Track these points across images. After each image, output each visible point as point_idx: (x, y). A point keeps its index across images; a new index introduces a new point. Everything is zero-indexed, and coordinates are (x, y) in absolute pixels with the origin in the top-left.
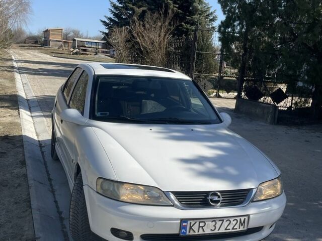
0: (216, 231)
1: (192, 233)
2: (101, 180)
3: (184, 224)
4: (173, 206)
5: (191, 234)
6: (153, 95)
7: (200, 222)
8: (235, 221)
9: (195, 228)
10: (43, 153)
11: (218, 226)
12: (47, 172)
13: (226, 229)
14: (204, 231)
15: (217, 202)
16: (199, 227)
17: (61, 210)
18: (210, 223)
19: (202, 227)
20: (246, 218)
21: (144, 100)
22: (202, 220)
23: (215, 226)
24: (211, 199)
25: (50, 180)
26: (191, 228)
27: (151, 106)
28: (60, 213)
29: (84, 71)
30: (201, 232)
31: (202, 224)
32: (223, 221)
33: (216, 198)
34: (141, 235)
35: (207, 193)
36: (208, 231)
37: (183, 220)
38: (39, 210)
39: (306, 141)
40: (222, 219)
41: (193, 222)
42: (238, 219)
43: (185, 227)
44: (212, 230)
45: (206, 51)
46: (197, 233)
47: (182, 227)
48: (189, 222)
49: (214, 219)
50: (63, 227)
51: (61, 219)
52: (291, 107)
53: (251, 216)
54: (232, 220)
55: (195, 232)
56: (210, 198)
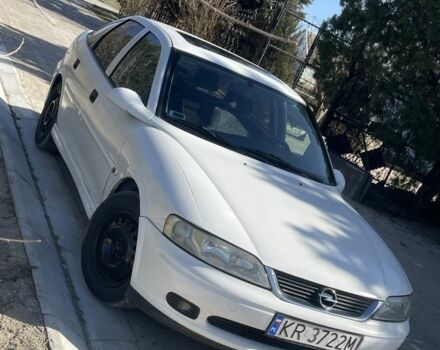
0: (314, 344)
1: (283, 336)
2: (176, 219)
3: (278, 321)
4: (270, 290)
5: (280, 337)
6: (233, 105)
7: (299, 325)
8: (343, 339)
9: (290, 330)
10: (18, 129)
11: (319, 338)
12: (29, 163)
13: (327, 345)
14: (299, 338)
15: (329, 304)
16: (296, 331)
17: (55, 233)
18: (311, 329)
19: (299, 332)
20: (359, 339)
21: (217, 108)
22: (303, 322)
23: (315, 336)
24: (323, 298)
25: (35, 178)
26: (284, 328)
27: (224, 121)
28: (55, 238)
29: (149, 32)
30: (295, 339)
31: (300, 329)
32: (328, 332)
33: (330, 299)
34: (209, 315)
35: (320, 288)
36: (303, 340)
37: (278, 315)
38: (29, 223)
39: (403, 244)
40: (327, 329)
41: (290, 322)
42: (348, 336)
43: (277, 325)
44: (309, 341)
45: (284, 49)
46: (288, 338)
47: (273, 323)
48: (285, 320)
49: (317, 326)
50: (62, 261)
51: (59, 248)
52: (384, 182)
53: (366, 339)
54: (340, 334)
55: (287, 335)
56: (322, 295)
